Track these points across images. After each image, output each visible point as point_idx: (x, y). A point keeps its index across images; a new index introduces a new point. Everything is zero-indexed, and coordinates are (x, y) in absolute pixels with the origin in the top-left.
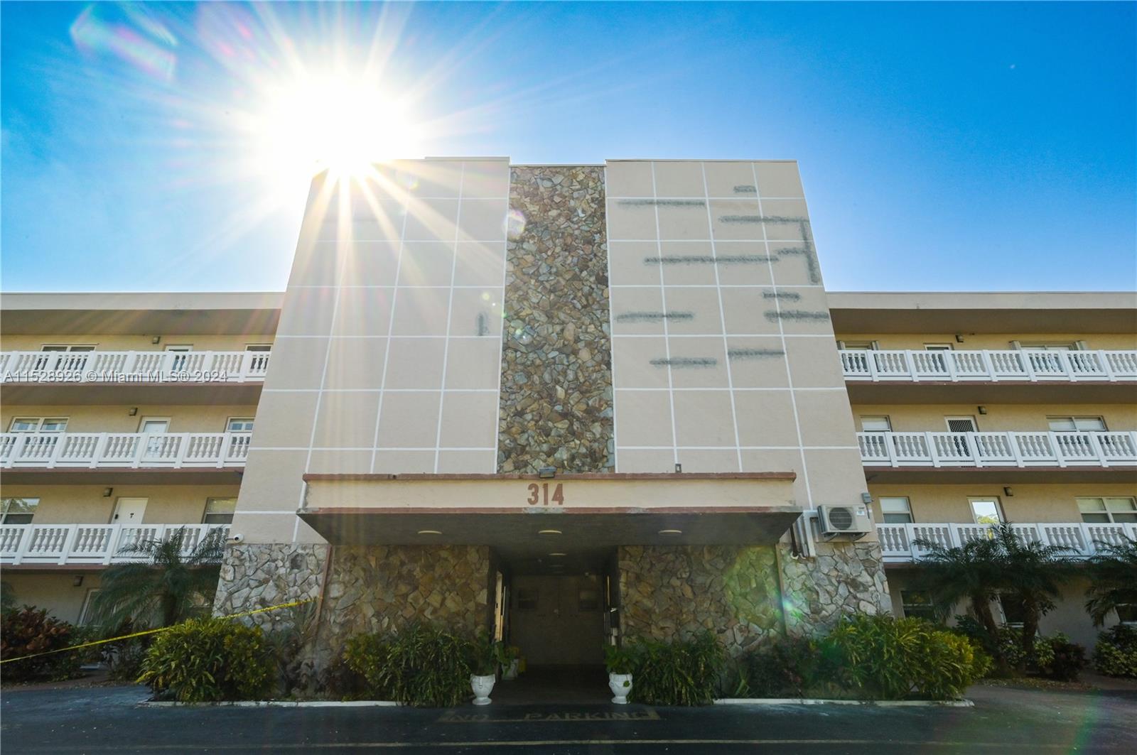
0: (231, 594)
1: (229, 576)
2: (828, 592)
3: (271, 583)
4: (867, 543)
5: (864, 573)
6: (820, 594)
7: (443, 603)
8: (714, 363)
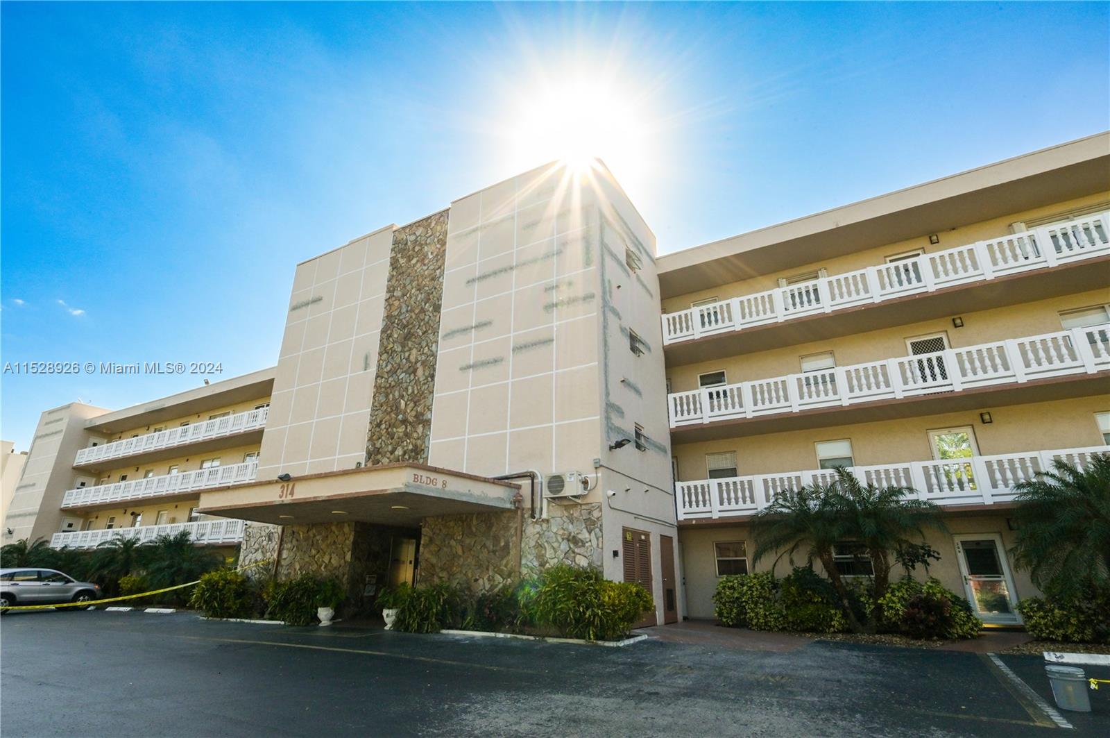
0: (245, 558)
1: (244, 548)
2: (554, 548)
3: (260, 550)
4: (591, 504)
5: (585, 530)
6: (547, 550)
7: (330, 561)
8: (502, 360)
